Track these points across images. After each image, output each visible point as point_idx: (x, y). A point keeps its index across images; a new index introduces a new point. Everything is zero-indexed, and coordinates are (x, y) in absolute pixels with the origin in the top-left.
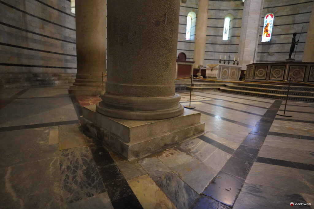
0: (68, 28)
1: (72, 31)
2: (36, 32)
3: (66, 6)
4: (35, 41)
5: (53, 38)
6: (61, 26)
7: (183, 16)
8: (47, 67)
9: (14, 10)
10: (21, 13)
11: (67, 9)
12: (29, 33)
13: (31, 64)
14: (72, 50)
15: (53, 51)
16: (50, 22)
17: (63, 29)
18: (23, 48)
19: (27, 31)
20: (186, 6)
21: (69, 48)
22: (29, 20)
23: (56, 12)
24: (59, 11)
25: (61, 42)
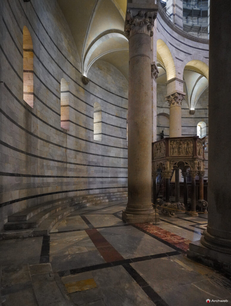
0: (91, 154)
1: (94, 155)
2: (72, 162)
3: (91, 136)
4: (71, 170)
5: (81, 165)
6: (87, 153)
7: (192, 127)
8: (76, 191)
9: (61, 148)
10: (64, 149)
11: (91, 138)
12: (68, 164)
13: (68, 190)
14: (94, 172)
15: (81, 176)
16: (80, 152)
17: (88, 155)
18: (64, 177)
19: (67, 163)
20: (194, 117)
21: (92, 171)
22: (68, 154)
23: (84, 142)
24: (86, 141)
25: (86, 167)
